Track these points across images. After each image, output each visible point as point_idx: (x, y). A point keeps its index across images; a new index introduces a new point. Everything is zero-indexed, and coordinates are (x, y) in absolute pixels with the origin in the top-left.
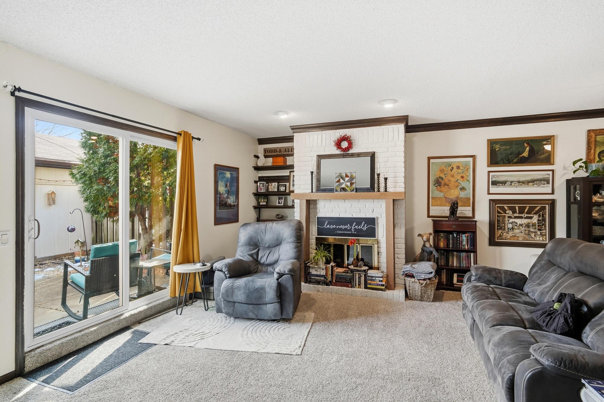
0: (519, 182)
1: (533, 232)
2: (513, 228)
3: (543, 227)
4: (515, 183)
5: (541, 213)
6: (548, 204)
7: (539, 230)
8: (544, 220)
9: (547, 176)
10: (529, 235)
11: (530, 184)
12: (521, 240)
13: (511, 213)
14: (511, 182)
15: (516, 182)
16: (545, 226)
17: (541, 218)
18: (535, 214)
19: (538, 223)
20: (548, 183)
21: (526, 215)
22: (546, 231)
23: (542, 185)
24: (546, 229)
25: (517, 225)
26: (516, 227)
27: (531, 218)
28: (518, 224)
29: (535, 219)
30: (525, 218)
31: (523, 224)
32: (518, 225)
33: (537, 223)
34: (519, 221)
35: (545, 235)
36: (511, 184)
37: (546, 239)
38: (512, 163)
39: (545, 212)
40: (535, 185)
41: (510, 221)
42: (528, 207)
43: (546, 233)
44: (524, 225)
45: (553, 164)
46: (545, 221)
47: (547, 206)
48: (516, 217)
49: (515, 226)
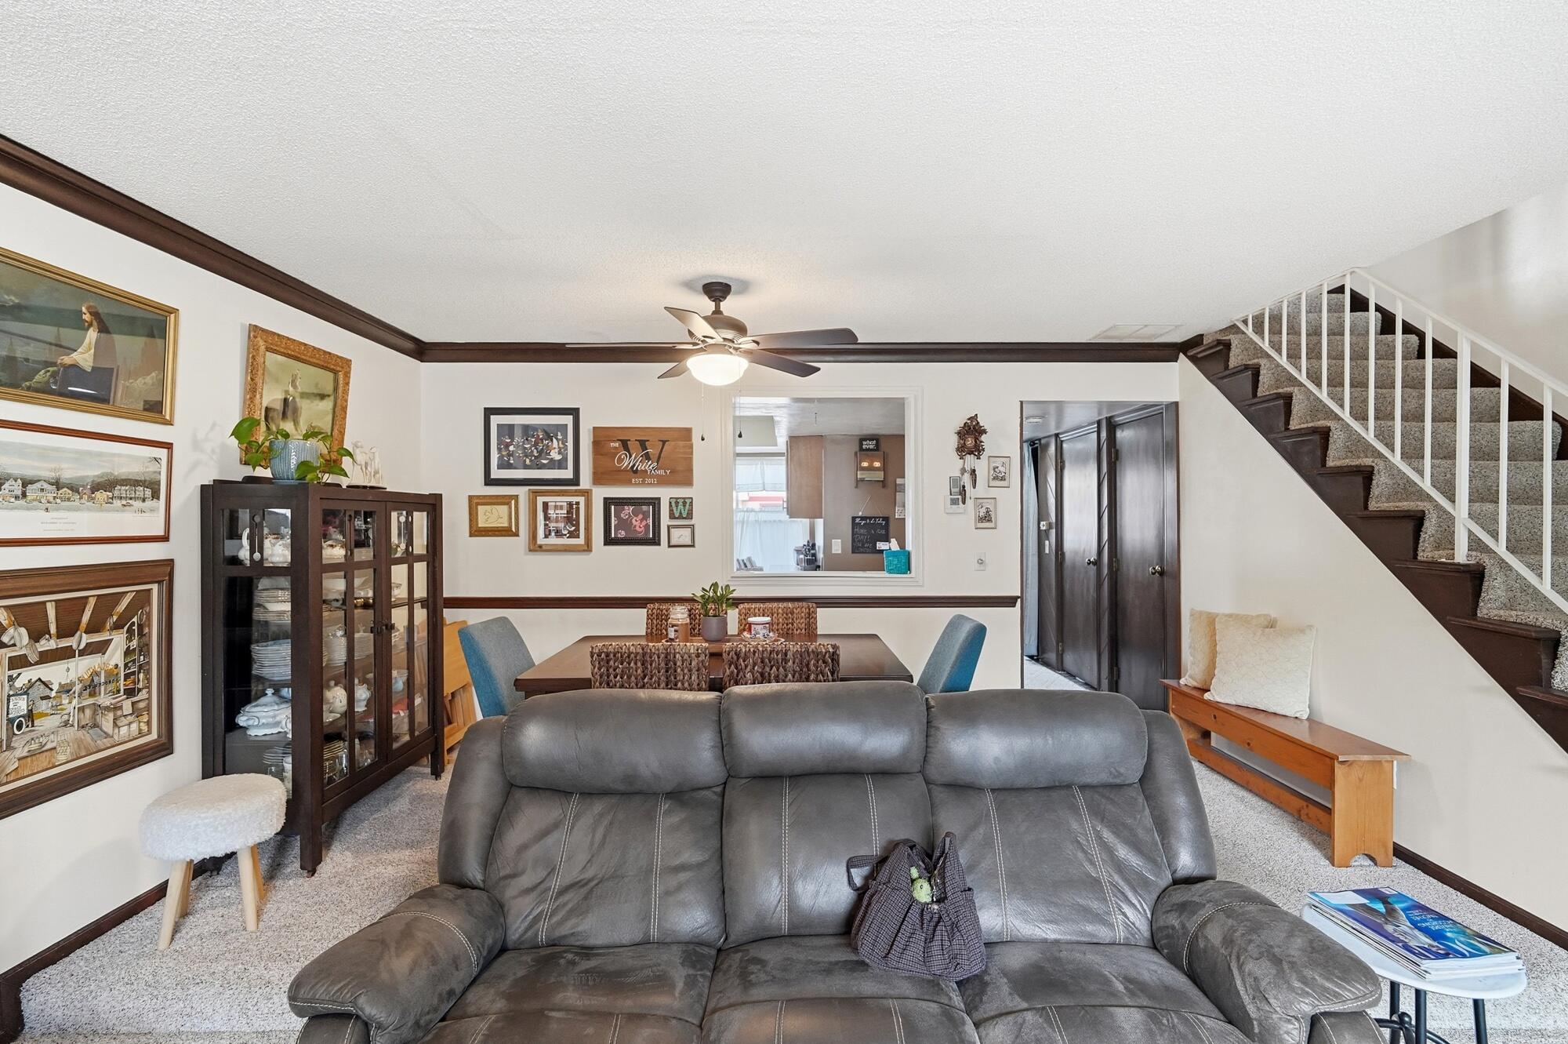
0: (58, 484)
1: (107, 708)
2: (30, 716)
3: (141, 676)
4: (42, 490)
5: (135, 619)
6: (159, 582)
7: (130, 693)
8: (144, 649)
9: (153, 467)
10: (95, 725)
11: (101, 495)
12: (64, 762)
13: (26, 639)
14: (26, 483)
15: (46, 486)
16: (148, 673)
17: (134, 643)
18: (117, 626)
19: (126, 665)
20: (155, 495)
21: (86, 639)
22: (149, 692)
23: (137, 504)
24: (148, 687)
25: (47, 692)
26: (43, 706)
27: (101, 648)
28: (55, 687)
29: (115, 656)
30: (82, 653)
31: (72, 684)
32: (53, 694)
33: (121, 665)
34: (56, 673)
35: (148, 708)
36: (24, 495)
37: (149, 723)
38: (29, 389)
39: (149, 616)
40: (117, 503)
41: (19, 683)
42: (92, 602)
43: (149, 699)
44: (77, 688)
45: (170, 423)
46: (148, 654)
47: (155, 587)
48: (46, 658)
49: (43, 698)
